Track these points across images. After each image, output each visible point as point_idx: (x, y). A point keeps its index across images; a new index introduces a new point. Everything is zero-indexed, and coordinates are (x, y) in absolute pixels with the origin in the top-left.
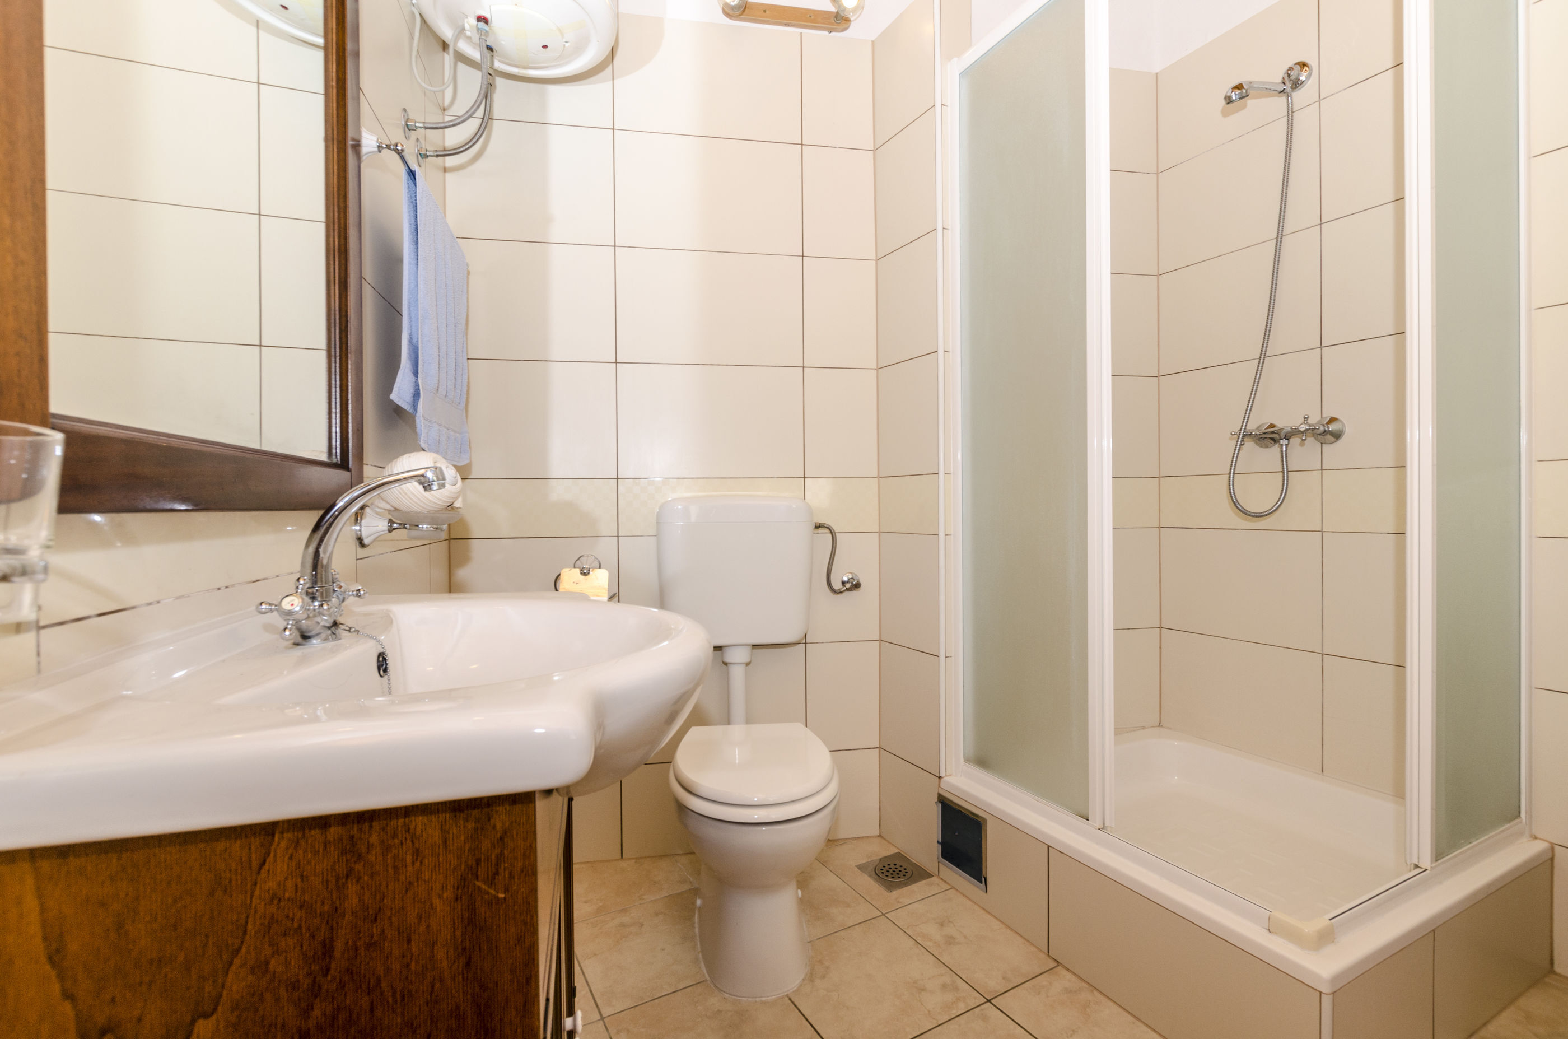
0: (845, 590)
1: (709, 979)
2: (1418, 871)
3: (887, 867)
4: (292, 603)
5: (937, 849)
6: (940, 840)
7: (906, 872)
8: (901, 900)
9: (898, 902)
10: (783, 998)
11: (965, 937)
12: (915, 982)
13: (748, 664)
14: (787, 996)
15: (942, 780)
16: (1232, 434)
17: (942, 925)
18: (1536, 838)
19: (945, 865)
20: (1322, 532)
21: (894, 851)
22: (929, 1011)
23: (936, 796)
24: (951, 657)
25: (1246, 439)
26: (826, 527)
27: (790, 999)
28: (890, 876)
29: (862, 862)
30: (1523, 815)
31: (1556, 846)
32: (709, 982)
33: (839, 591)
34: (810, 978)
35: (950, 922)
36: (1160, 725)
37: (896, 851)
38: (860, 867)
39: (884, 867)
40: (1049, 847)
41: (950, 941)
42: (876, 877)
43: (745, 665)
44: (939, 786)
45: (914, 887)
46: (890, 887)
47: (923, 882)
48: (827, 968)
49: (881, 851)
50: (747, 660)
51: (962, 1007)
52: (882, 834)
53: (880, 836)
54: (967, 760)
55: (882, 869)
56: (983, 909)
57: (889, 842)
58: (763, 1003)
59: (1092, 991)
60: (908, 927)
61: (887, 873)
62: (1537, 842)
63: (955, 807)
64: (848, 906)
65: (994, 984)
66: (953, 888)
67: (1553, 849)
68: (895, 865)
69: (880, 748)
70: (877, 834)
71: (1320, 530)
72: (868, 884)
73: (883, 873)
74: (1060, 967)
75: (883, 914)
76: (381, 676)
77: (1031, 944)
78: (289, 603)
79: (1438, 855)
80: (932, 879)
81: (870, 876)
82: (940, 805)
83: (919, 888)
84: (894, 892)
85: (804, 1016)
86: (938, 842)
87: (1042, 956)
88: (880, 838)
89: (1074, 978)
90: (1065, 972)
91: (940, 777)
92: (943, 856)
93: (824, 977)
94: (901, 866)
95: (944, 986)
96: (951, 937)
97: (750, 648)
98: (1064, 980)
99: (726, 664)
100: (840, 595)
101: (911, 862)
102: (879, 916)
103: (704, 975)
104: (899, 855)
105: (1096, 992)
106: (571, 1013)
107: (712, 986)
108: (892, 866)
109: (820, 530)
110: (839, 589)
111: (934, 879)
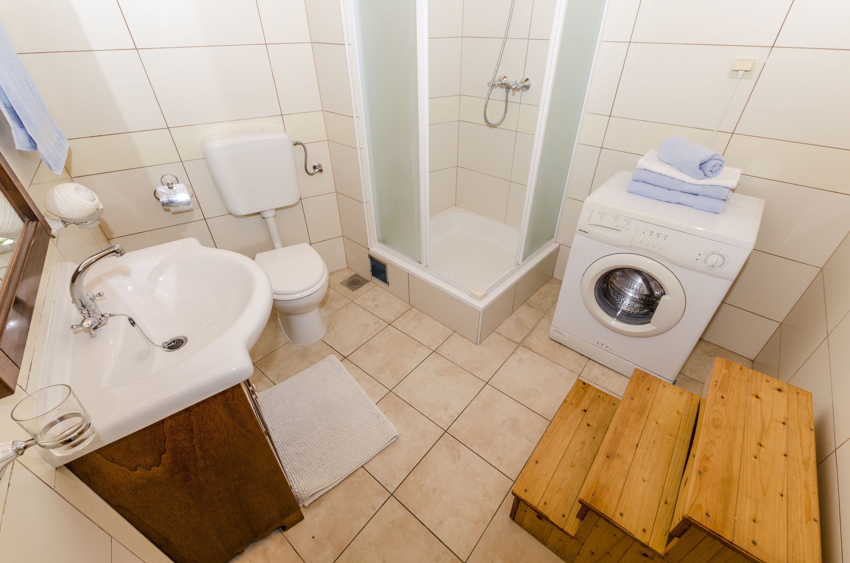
0: (315, 173)
1: (290, 340)
2: (518, 265)
3: (352, 282)
4: (88, 324)
5: (370, 273)
6: (371, 270)
7: (359, 282)
8: (358, 294)
9: (357, 295)
10: (319, 340)
11: (382, 304)
12: (365, 324)
13: (275, 216)
14: (321, 339)
15: (369, 250)
16: (488, 83)
17: (373, 301)
18: (557, 242)
19: (373, 278)
20: (517, 132)
21: (354, 273)
22: (370, 333)
23: (368, 255)
24: (368, 202)
25: (493, 87)
26: (300, 144)
27: (322, 340)
28: (353, 285)
29: (342, 281)
30: (554, 237)
31: (561, 245)
32: (291, 342)
33: (312, 174)
34: (328, 331)
35: (376, 299)
36: (455, 205)
37: (355, 273)
38: (341, 283)
39: (350, 281)
40: (408, 274)
41: (377, 306)
42: (348, 286)
43: (274, 217)
44: (369, 252)
45: (363, 288)
46: (354, 290)
47: (366, 285)
48: (334, 326)
49: (349, 274)
50: (274, 215)
51: (381, 329)
52: (349, 267)
53: (348, 268)
54: (379, 241)
55: (350, 283)
56: (388, 291)
57: (351, 270)
58: (313, 344)
59: (422, 314)
60: (361, 304)
61: (352, 284)
62: (557, 243)
63: (375, 259)
64: (338, 301)
65: (391, 318)
66: (377, 285)
67: (560, 245)
68: (355, 279)
69: (343, 236)
70: (347, 267)
71: (516, 131)
72: (346, 290)
73: (350, 284)
74: (413, 308)
75: (352, 301)
76: (134, 326)
77: (404, 301)
78: (86, 324)
79: (524, 259)
80: (370, 282)
81: (346, 287)
82: (370, 259)
83: (364, 288)
84: (355, 291)
85: (328, 344)
86: (370, 271)
87: (408, 305)
88: (348, 269)
89: (417, 310)
90: (415, 309)
91: (368, 249)
92: (372, 275)
93: (333, 330)
94: (357, 280)
95: (375, 323)
96: (377, 305)
97: (275, 210)
98: (415, 311)
99: (264, 218)
100: (313, 176)
101: (361, 277)
102: (350, 302)
103: (288, 339)
104: (356, 275)
105: (423, 314)
106: (250, 386)
107: (292, 343)
108: (354, 280)
109: (297, 146)
110: (312, 173)
111: (370, 283)
